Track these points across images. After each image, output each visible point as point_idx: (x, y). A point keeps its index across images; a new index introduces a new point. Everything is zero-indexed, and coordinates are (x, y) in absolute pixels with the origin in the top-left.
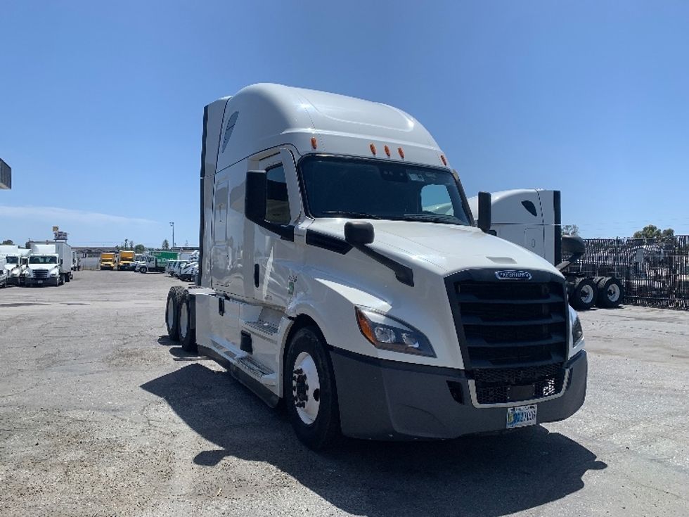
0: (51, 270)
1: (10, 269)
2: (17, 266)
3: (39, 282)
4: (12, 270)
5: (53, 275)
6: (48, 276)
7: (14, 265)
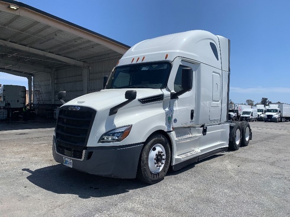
0: (274, 115)
1: (259, 114)
2: (263, 113)
3: (269, 120)
4: (260, 115)
5: (275, 117)
6: (273, 118)
7: (261, 113)
